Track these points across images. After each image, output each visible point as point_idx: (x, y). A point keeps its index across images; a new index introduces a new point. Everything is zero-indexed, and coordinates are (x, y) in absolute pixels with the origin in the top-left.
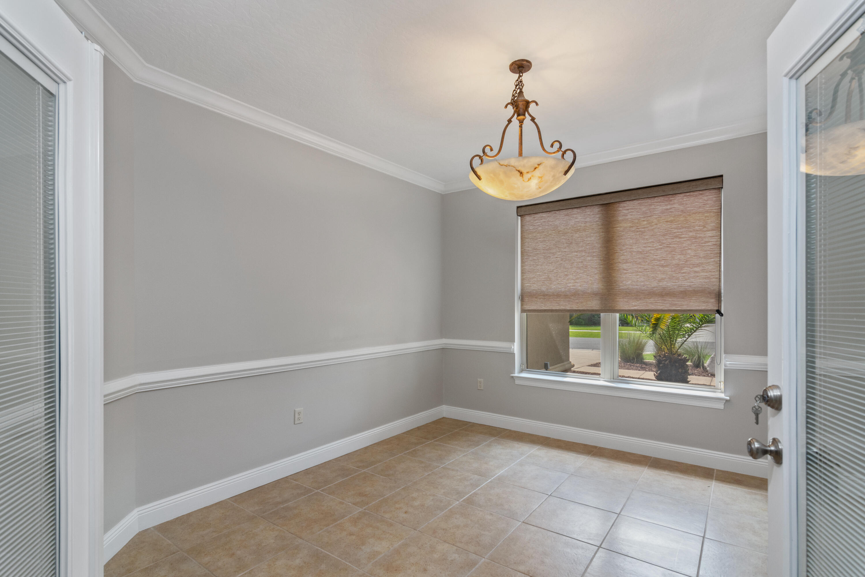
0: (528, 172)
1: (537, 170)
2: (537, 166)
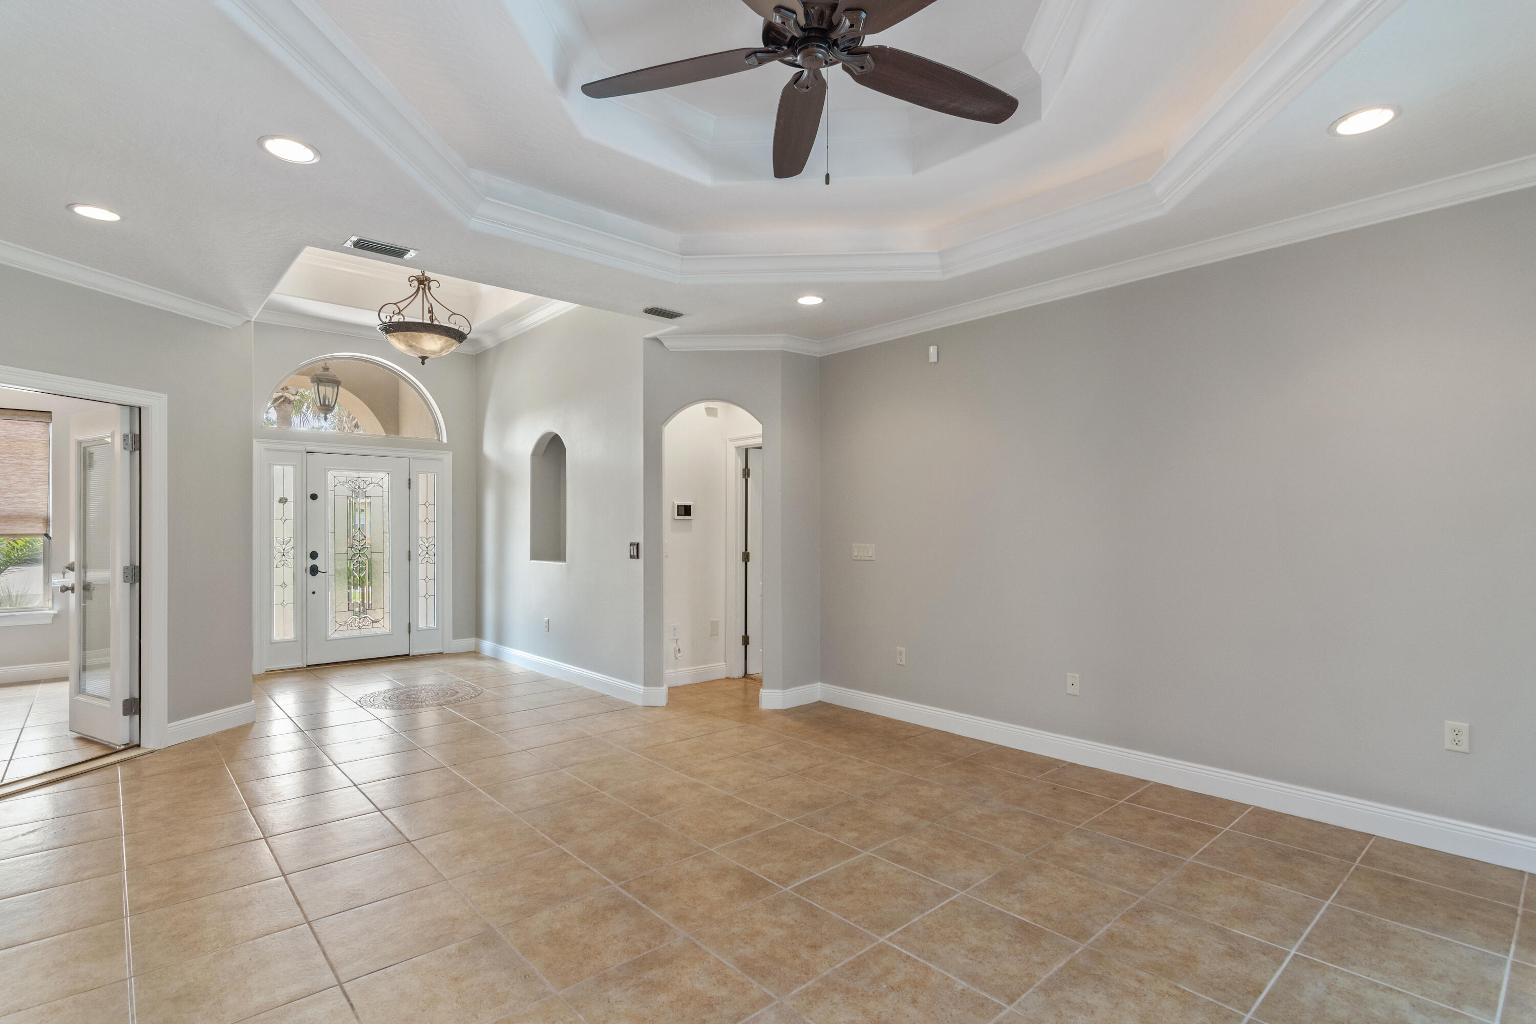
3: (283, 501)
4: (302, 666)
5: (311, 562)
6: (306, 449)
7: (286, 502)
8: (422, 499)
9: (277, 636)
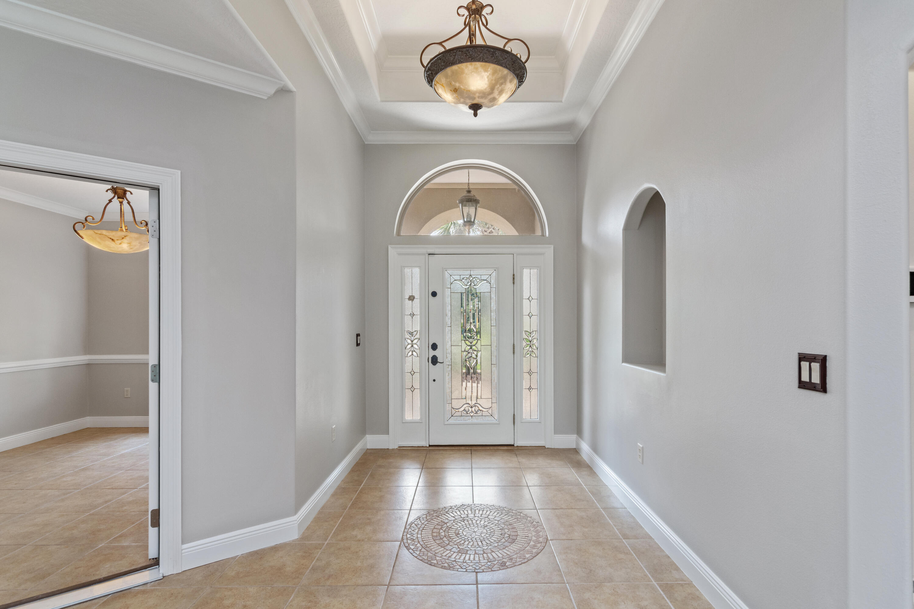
0: (118, 240)
1: (124, 239)
2: (124, 237)
3: (412, 298)
4: (425, 446)
5: (432, 353)
6: (427, 252)
7: (414, 299)
8: (526, 295)
9: (408, 417)
